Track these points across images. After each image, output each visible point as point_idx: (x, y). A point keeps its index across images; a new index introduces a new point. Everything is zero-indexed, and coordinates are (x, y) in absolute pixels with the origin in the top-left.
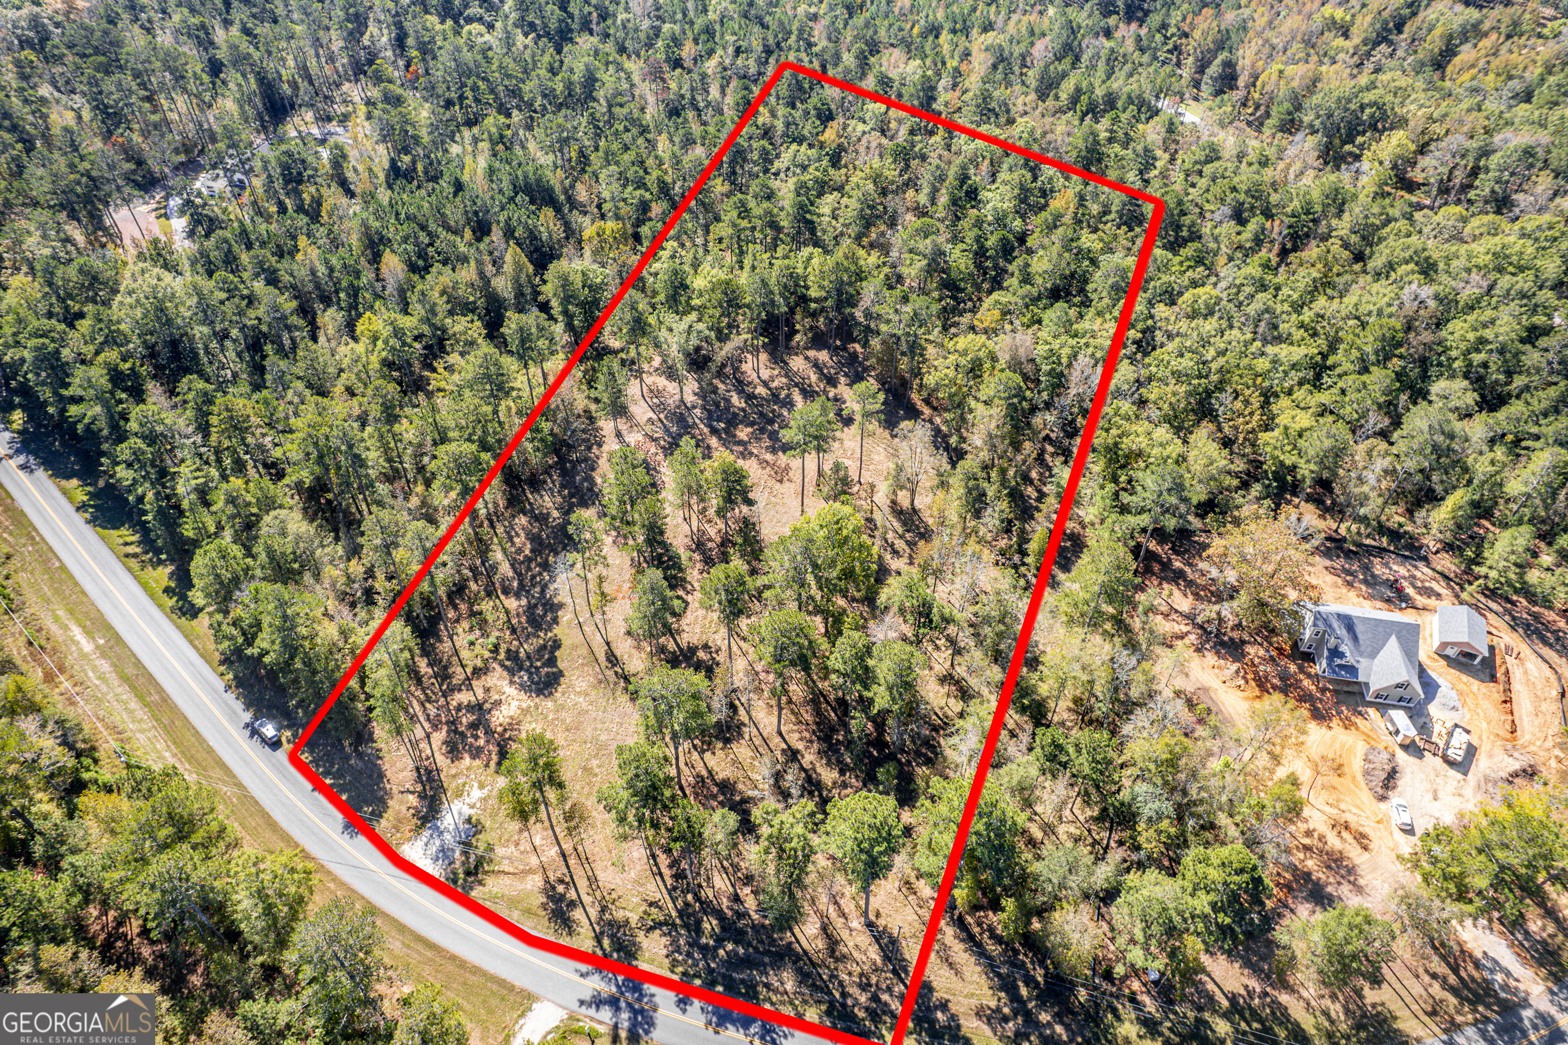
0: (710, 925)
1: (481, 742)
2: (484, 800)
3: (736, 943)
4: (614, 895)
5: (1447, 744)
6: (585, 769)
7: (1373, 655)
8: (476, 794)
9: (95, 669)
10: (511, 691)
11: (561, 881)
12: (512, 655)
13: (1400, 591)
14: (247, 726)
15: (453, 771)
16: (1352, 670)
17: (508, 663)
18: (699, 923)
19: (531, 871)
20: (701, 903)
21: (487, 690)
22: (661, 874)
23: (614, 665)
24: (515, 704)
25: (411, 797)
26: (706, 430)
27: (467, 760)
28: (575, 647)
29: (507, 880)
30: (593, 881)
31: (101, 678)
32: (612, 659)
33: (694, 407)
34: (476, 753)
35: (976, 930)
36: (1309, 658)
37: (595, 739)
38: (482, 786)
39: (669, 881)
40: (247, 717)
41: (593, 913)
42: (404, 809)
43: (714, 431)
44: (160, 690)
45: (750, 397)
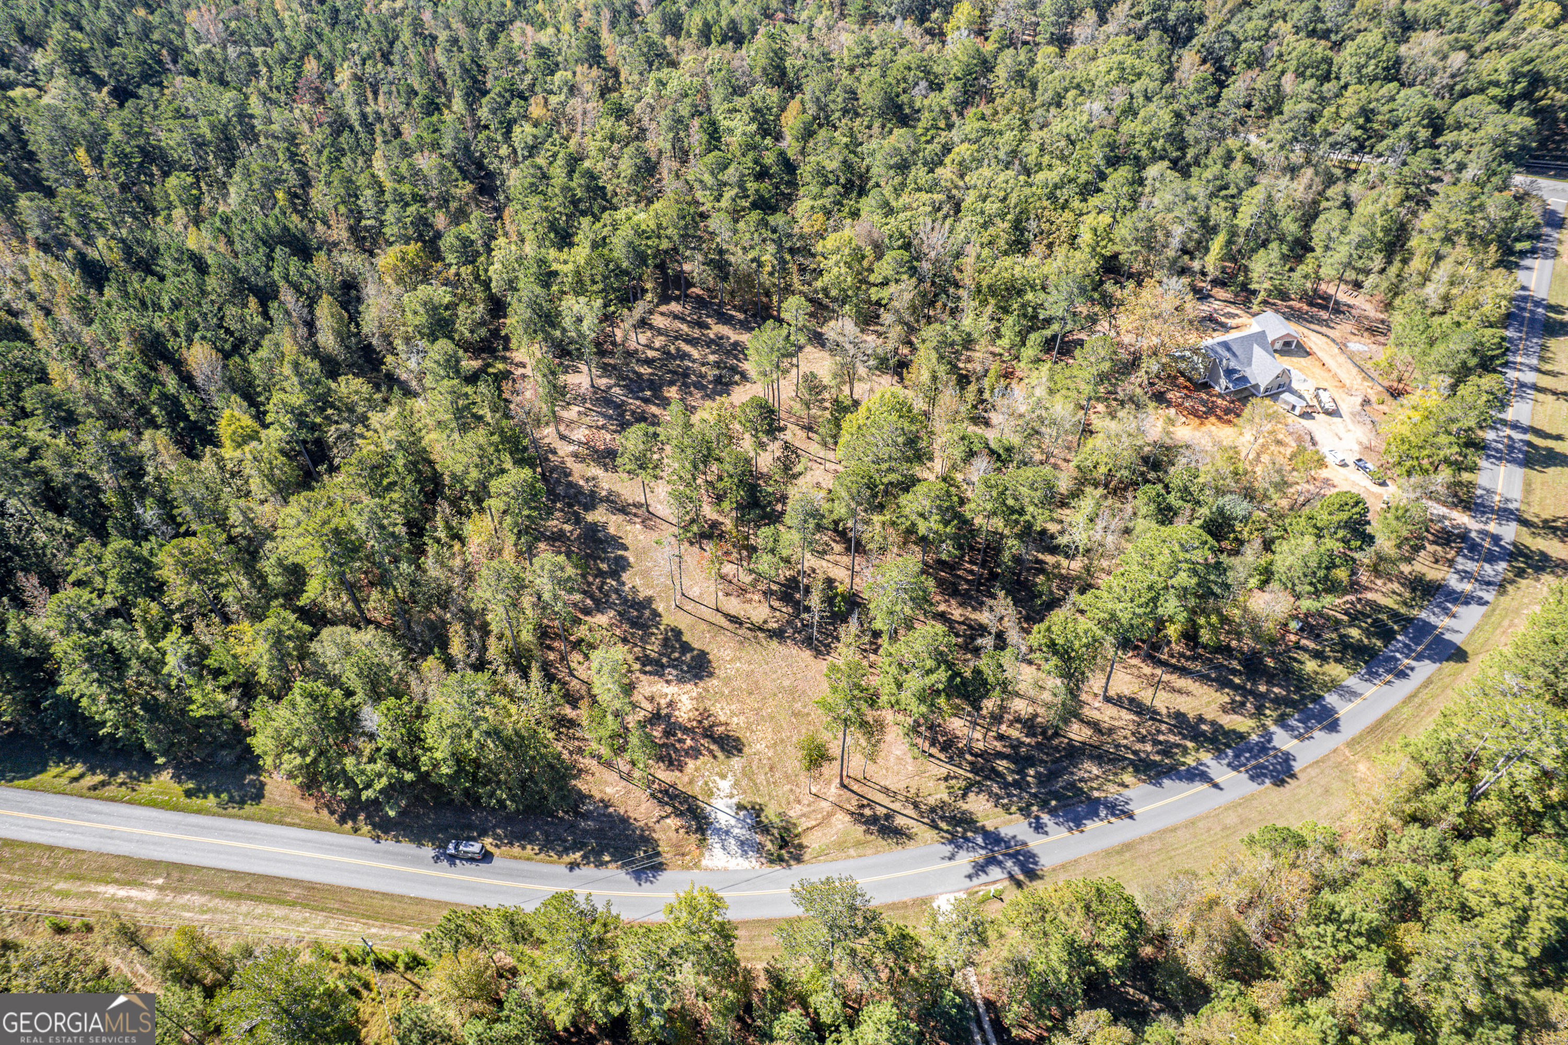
0: (1002, 765)
1: (689, 742)
2: (736, 784)
3: (1033, 765)
4: (913, 791)
5: (1320, 402)
6: (795, 714)
7: (1249, 364)
8: (725, 785)
9: (184, 907)
10: (671, 690)
11: (863, 806)
12: (645, 660)
13: (1216, 322)
14: (437, 859)
15: (686, 779)
16: (1244, 379)
17: (648, 668)
18: (993, 770)
19: (830, 815)
20: (981, 756)
21: (651, 699)
22: (931, 755)
23: (741, 624)
24: (684, 698)
25: (668, 821)
26: (638, 403)
27: (691, 764)
28: (692, 627)
29: (817, 833)
30: (886, 791)
31: (203, 910)
32: (734, 620)
33: (610, 388)
34: (695, 753)
35: (1174, 661)
36: (1206, 386)
37: (782, 688)
38: (723, 777)
39: (942, 756)
40: (429, 851)
41: (910, 811)
42: (673, 834)
43: (646, 401)
44: (296, 883)
45: (648, 362)
